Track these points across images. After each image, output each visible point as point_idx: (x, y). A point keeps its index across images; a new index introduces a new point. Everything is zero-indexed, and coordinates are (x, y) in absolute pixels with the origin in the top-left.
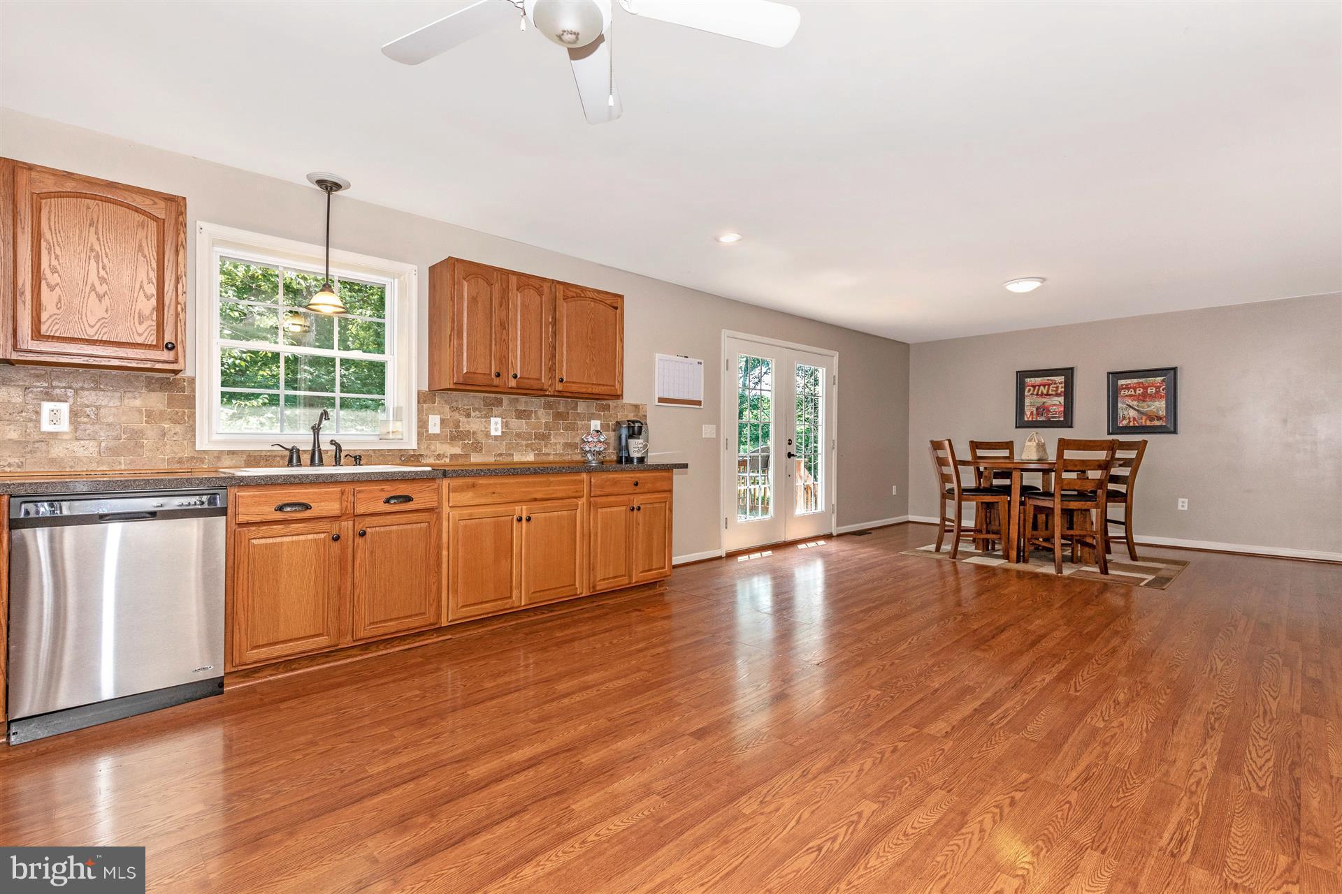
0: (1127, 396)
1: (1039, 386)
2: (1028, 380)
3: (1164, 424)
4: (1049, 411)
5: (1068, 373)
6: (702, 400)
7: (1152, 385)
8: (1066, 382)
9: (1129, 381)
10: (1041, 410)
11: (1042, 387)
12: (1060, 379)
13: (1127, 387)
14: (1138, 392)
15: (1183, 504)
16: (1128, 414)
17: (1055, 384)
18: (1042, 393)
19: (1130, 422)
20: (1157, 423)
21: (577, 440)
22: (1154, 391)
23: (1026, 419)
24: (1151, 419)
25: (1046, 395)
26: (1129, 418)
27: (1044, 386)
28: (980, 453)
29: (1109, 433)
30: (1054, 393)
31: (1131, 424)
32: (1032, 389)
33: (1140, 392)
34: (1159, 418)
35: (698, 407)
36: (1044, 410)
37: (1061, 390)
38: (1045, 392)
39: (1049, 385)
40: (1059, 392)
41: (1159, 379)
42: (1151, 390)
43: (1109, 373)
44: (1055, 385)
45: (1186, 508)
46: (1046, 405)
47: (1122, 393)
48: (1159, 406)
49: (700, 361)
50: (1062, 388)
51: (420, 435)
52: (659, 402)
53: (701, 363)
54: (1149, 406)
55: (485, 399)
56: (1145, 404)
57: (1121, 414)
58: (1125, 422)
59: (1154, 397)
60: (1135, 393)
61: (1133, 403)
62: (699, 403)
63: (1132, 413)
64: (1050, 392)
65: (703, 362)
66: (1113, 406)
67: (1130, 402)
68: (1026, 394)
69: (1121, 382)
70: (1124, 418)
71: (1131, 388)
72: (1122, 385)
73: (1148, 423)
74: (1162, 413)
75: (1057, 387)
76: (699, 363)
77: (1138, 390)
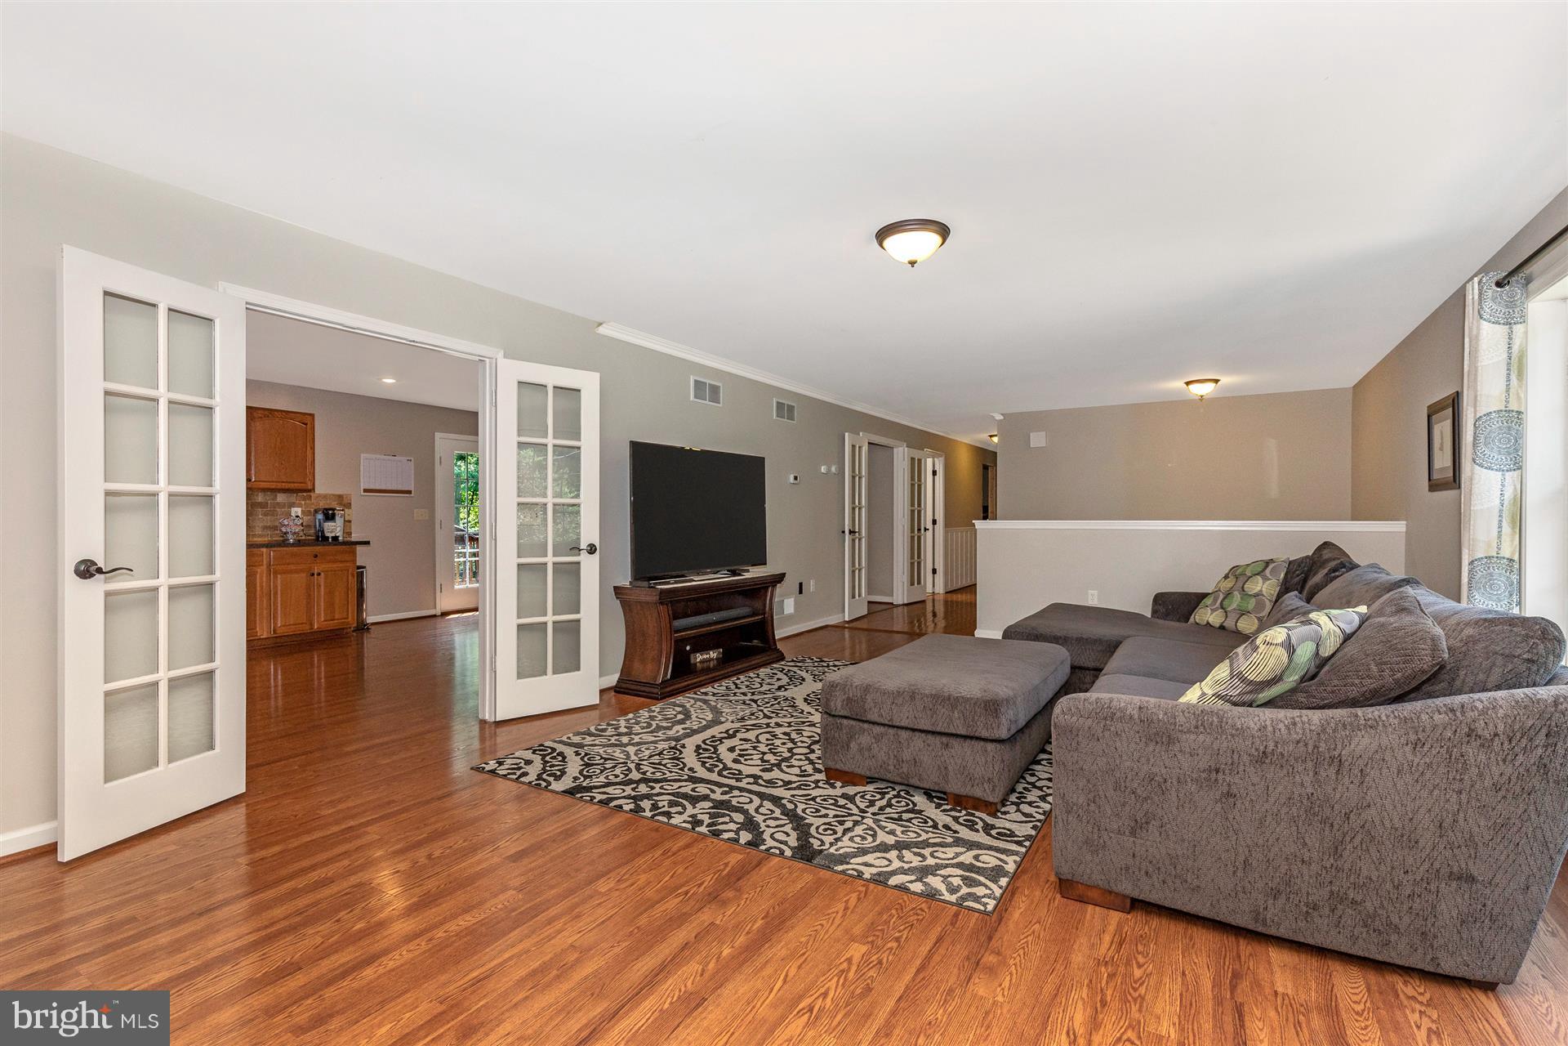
6: (413, 490)
21: (277, 524)
35: (407, 495)
52: (365, 492)
62: (409, 492)
65: (412, 459)
76: (408, 460)
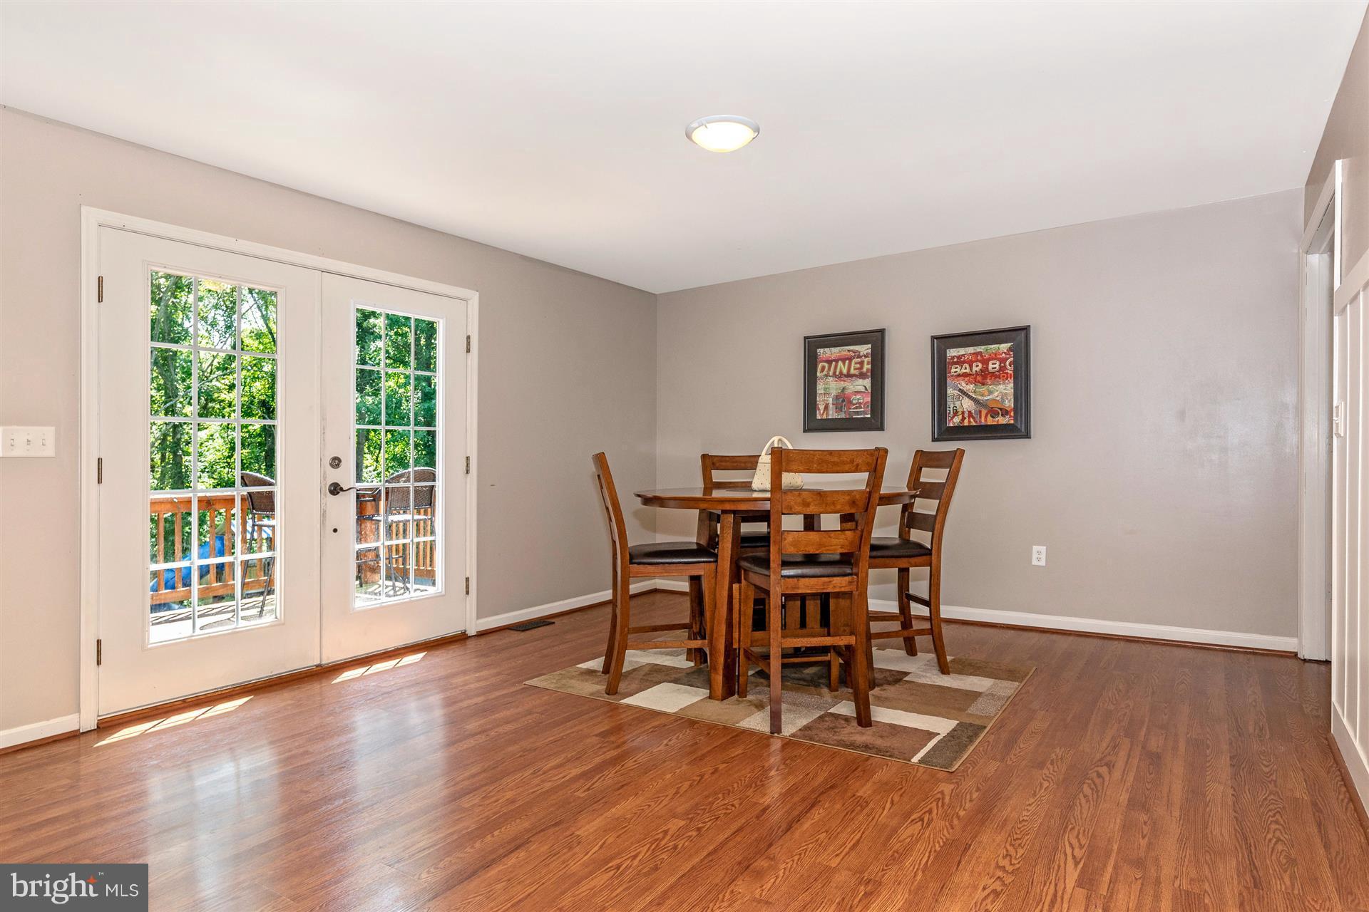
0: (959, 375)
1: (837, 361)
2: (820, 351)
3: (1012, 422)
4: (850, 402)
5: (876, 338)
7: (994, 357)
8: (873, 354)
9: (962, 351)
10: (842, 400)
11: (840, 363)
12: (865, 349)
13: (960, 361)
14: (975, 369)
15: (1039, 555)
16: (962, 406)
17: (859, 357)
18: (841, 372)
19: (963, 419)
20: (1002, 420)
22: (997, 366)
23: (819, 417)
24: (993, 412)
25: (845, 376)
26: (963, 413)
27: (843, 360)
28: (718, 476)
29: (934, 440)
30: (857, 372)
31: (966, 423)
32: (826, 365)
33: (978, 369)
34: (1005, 413)
36: (843, 401)
37: (867, 367)
38: (845, 371)
39: (850, 359)
40: (865, 370)
41: (1004, 347)
42: (994, 366)
43: (933, 338)
44: (859, 360)
45: (1043, 563)
46: (847, 392)
47: (953, 370)
48: (1003, 392)
50: (868, 364)
54: (990, 393)
56: (985, 388)
57: (950, 409)
58: (957, 420)
59: (998, 376)
60: (971, 370)
61: (968, 387)
63: (967, 405)
64: (852, 371)
66: (939, 393)
67: (963, 385)
68: (818, 374)
69: (952, 353)
70: (956, 413)
71: (965, 362)
72: (953, 358)
73: (990, 421)
74: (1009, 404)
75: (862, 363)
77: (975, 364)
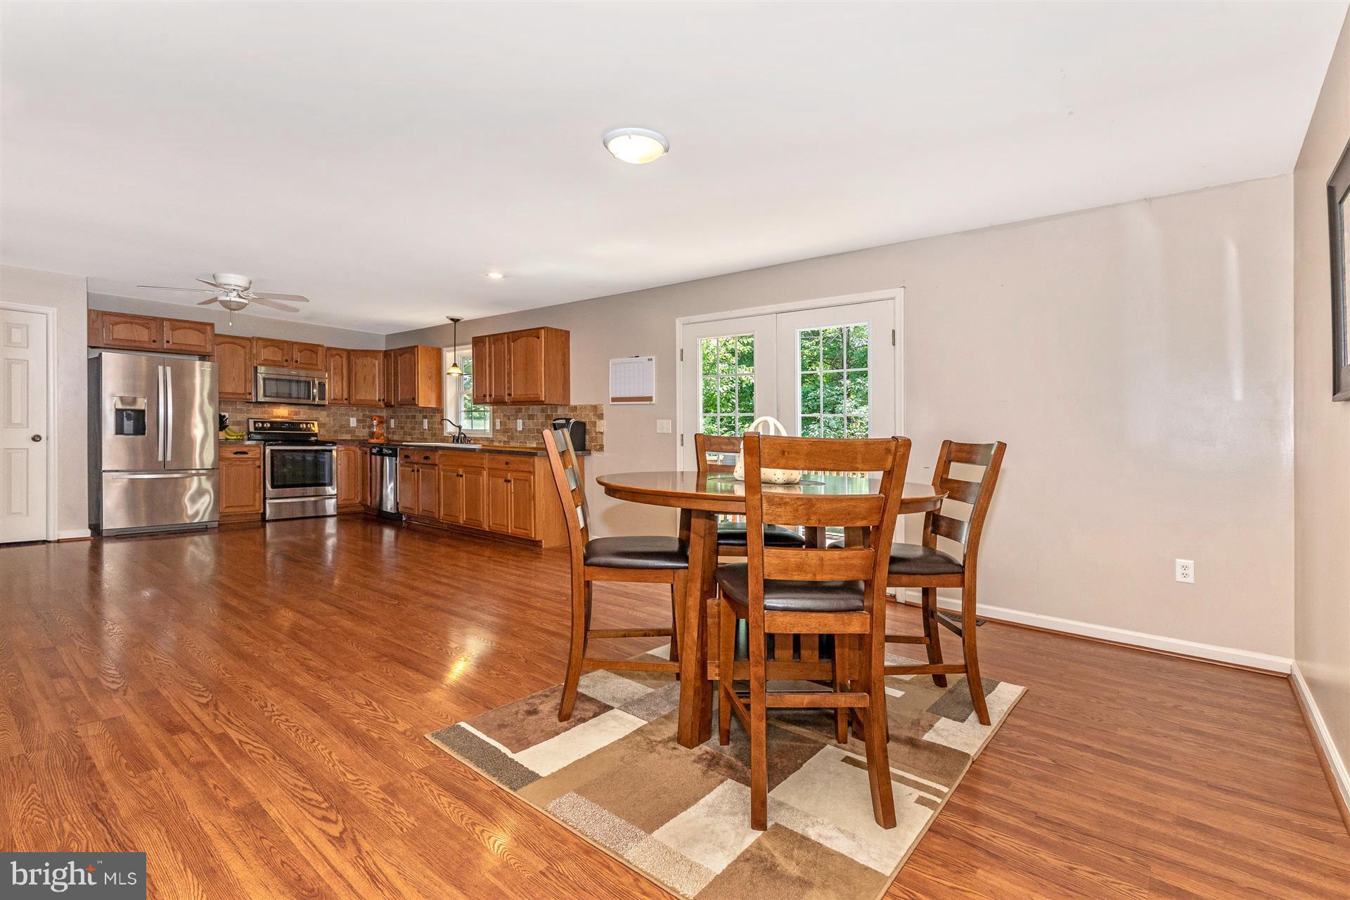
6: (653, 395)
35: (648, 403)
49: (650, 358)
51: (493, 429)
52: (612, 401)
53: (651, 360)
55: (515, 409)
62: (650, 399)
65: (654, 358)
76: (649, 360)
